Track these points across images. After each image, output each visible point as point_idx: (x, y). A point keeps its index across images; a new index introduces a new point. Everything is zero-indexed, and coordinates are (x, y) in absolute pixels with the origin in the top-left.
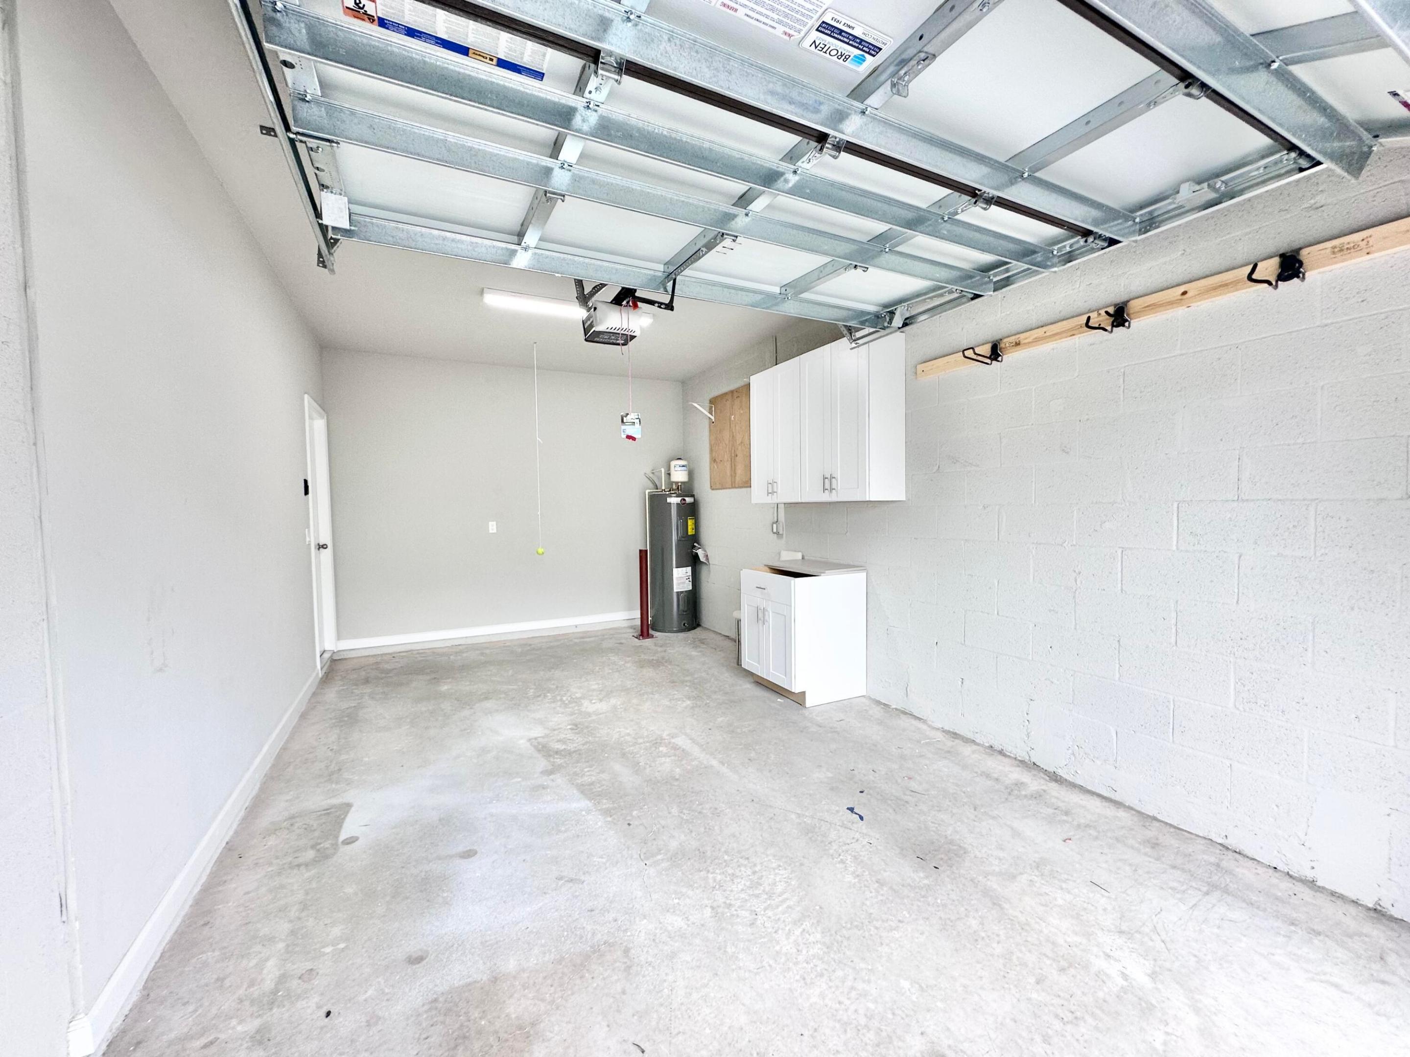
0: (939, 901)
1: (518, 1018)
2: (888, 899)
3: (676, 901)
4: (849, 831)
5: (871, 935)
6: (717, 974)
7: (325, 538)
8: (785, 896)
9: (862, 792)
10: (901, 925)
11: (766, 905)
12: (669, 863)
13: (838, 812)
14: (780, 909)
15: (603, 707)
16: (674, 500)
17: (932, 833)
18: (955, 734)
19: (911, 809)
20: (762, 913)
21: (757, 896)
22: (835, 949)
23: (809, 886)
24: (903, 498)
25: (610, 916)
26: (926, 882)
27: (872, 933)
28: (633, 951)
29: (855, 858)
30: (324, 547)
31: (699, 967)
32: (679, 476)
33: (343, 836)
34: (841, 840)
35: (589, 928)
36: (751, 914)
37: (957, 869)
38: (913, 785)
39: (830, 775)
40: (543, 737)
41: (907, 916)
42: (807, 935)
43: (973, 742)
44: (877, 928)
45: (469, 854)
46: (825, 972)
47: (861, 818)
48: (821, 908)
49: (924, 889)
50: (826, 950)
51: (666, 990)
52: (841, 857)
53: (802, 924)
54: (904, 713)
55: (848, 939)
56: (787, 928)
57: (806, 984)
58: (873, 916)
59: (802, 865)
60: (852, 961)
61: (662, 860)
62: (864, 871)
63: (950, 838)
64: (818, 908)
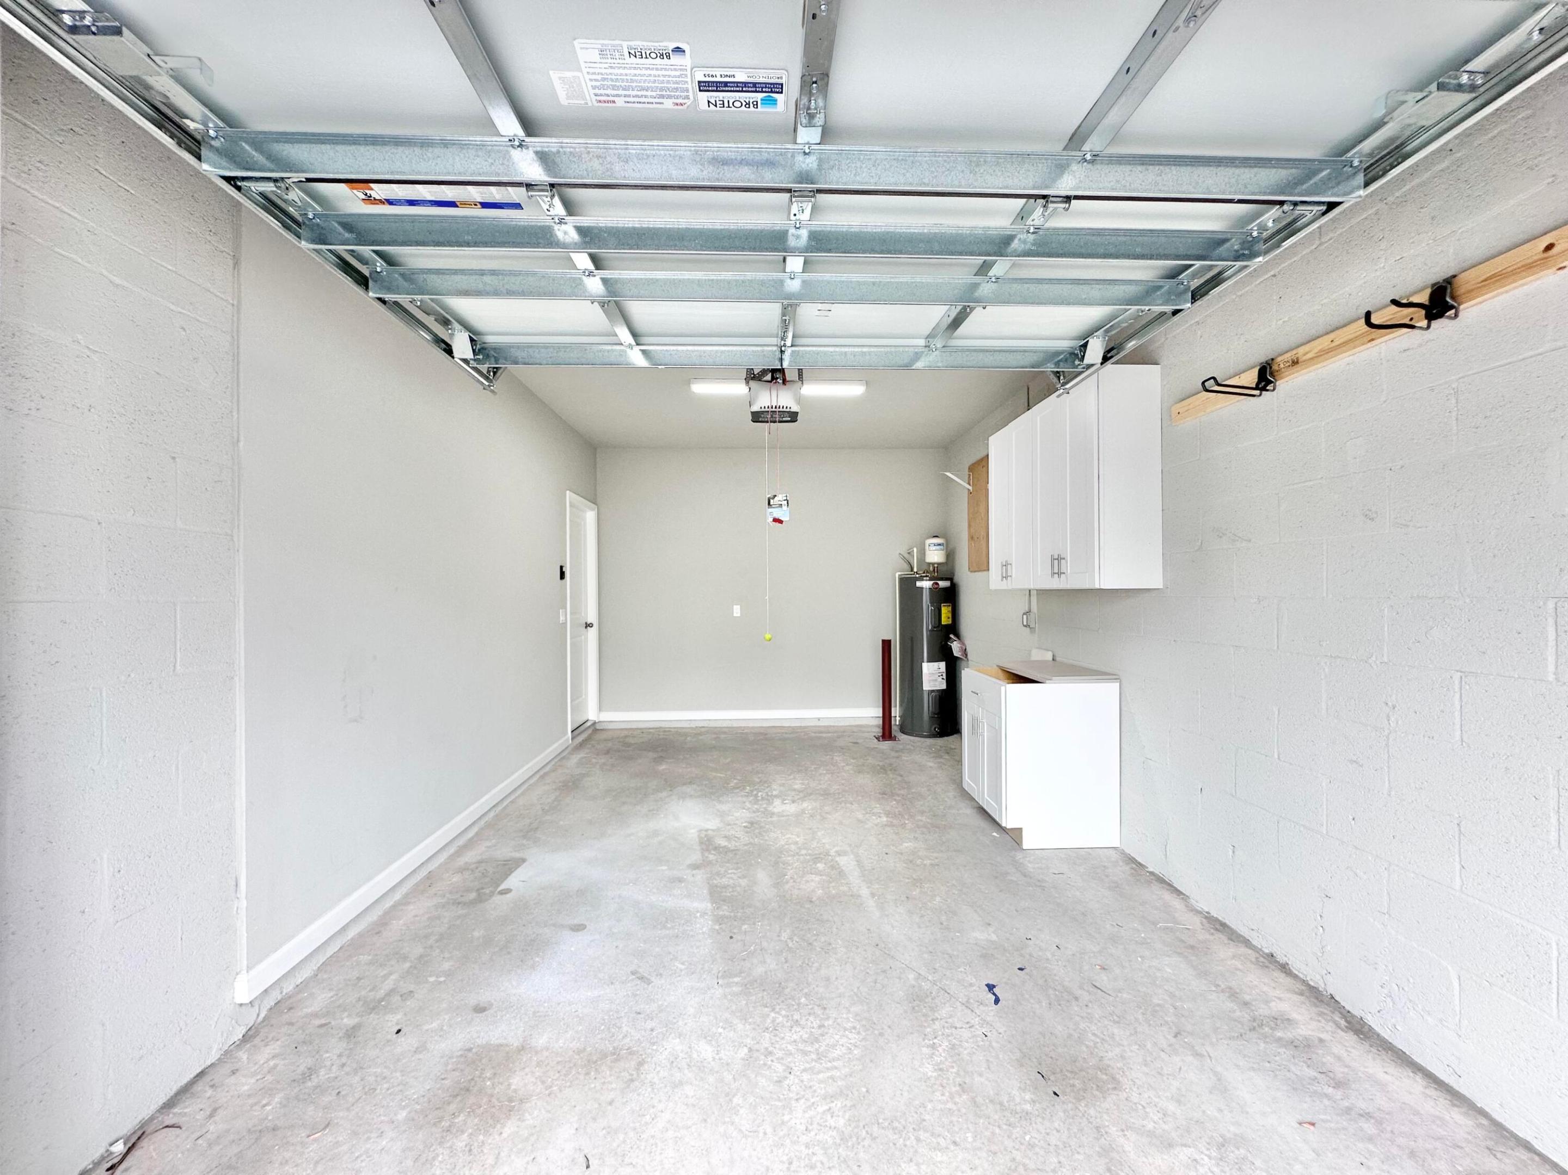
0: (1027, 1138)
1: (515, 1091)
2: (959, 1111)
3: (720, 1030)
4: (969, 1012)
8: (835, 1064)
9: (1021, 969)
10: (952, 1147)
11: (807, 1066)
12: (740, 989)
13: (971, 985)
14: (821, 1076)
16: (926, 584)
17: (1084, 1049)
18: (1224, 925)
19: (1076, 1008)
20: (798, 1073)
21: (805, 1053)
22: (850, 1144)
23: (871, 1061)
24: (1160, 585)
25: (649, 1024)
26: (1028, 1107)
28: (646, 1066)
29: (953, 1047)
30: (590, 625)
32: (935, 556)
33: (502, 887)
34: (950, 1020)
35: (625, 1029)
37: (1086, 1105)
38: (1103, 980)
39: (994, 937)
40: (713, 830)
41: (970, 1139)
42: (829, 1116)
43: (1247, 943)
44: (918, 1140)
45: (579, 928)
47: (997, 1001)
48: (867, 1091)
49: (1017, 1116)
50: (838, 1141)
51: (648, 1117)
52: (935, 1041)
53: (833, 1102)
54: (1161, 880)
55: (874, 1139)
56: (812, 1100)
58: (924, 1123)
59: (881, 1034)
61: (737, 983)
62: (953, 1067)
63: (1106, 1062)
64: (864, 1090)
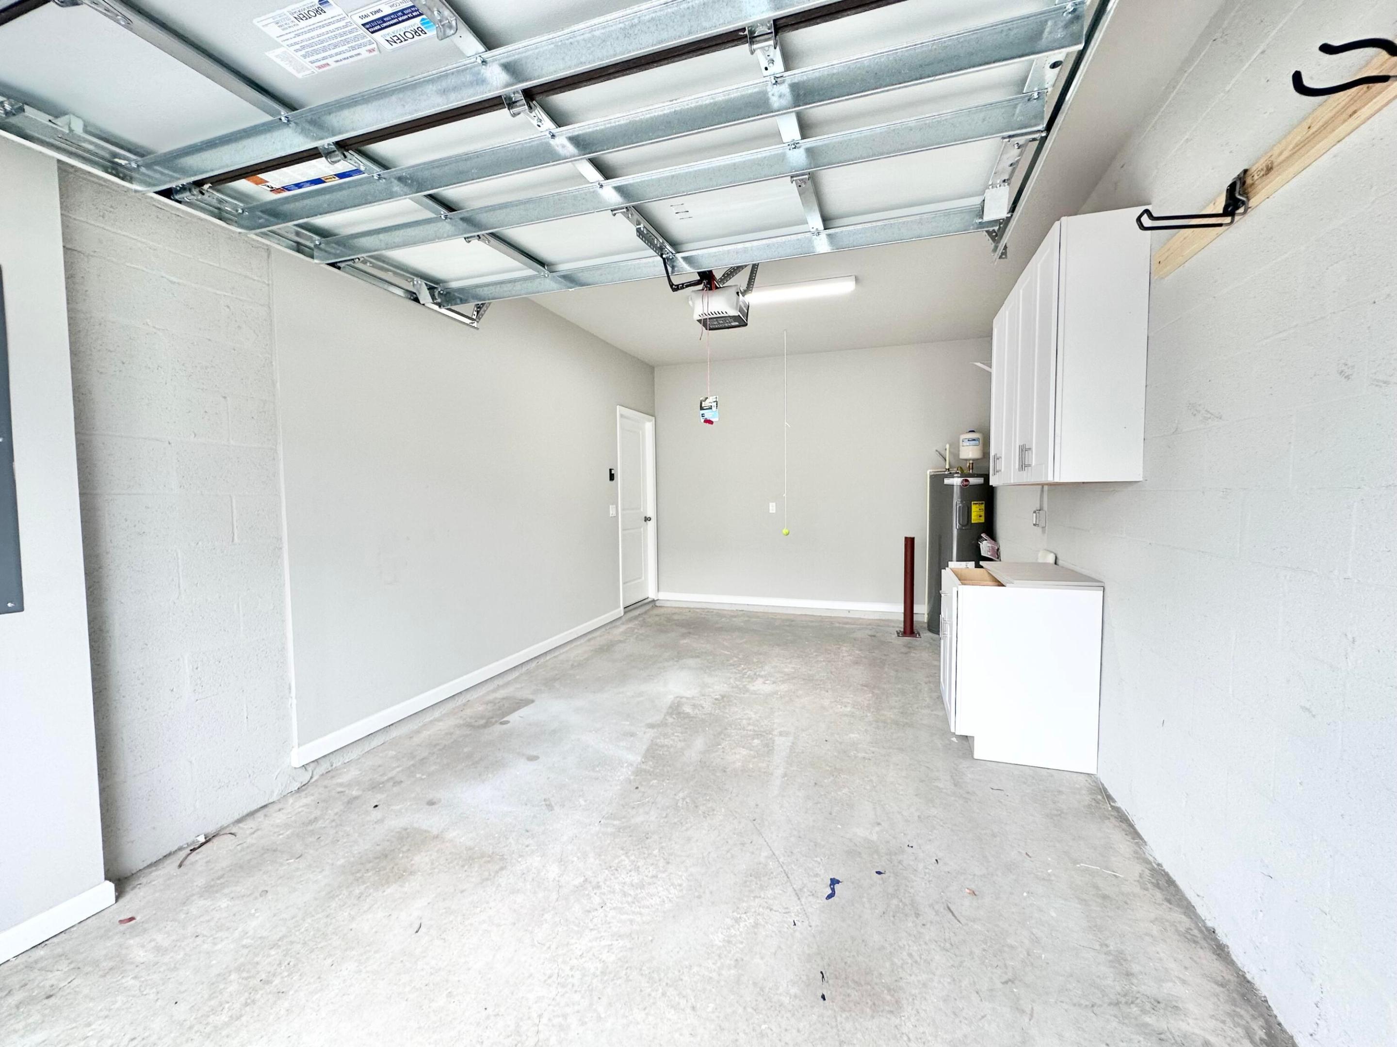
0: (763, 1027)
1: (412, 865)
2: (718, 982)
3: (575, 859)
4: (796, 899)
5: (649, 995)
6: (515, 924)
7: (651, 512)
8: (643, 910)
9: (879, 873)
10: (688, 1010)
11: (620, 905)
12: (614, 830)
13: (817, 875)
14: (624, 917)
15: (768, 688)
16: (957, 481)
17: (888, 964)
19: (910, 924)
20: (608, 910)
21: (625, 895)
22: (606, 978)
23: (674, 917)
24: (1140, 478)
25: (530, 841)
26: (786, 1000)
27: (653, 994)
28: (504, 872)
29: (756, 925)
30: (649, 519)
31: (515, 911)
32: (969, 452)
33: (505, 719)
34: (771, 902)
35: (511, 840)
36: (599, 904)
37: (847, 1018)
39: (874, 837)
40: (687, 698)
41: (709, 1010)
42: (606, 950)
43: (1189, 909)
44: (664, 994)
45: (533, 758)
46: (570, 986)
47: (830, 897)
48: (652, 941)
49: (770, 1004)
50: (598, 973)
51: (479, 909)
52: (744, 916)
53: (617, 940)
54: (1123, 818)
55: (628, 980)
56: (603, 934)
57: (545, 981)
58: (680, 982)
59: (699, 897)
60: (599, 998)
61: (614, 825)
62: (742, 943)
63: (902, 984)
64: (650, 938)
